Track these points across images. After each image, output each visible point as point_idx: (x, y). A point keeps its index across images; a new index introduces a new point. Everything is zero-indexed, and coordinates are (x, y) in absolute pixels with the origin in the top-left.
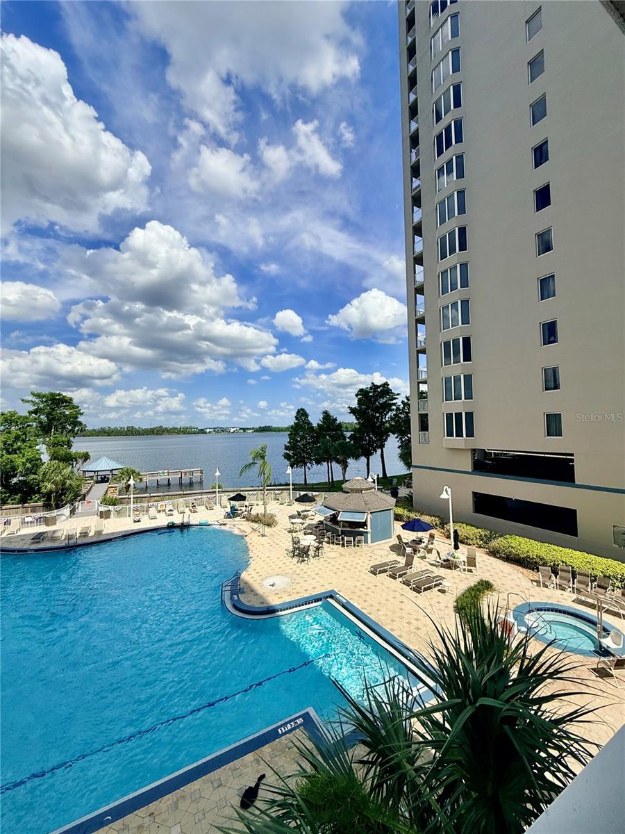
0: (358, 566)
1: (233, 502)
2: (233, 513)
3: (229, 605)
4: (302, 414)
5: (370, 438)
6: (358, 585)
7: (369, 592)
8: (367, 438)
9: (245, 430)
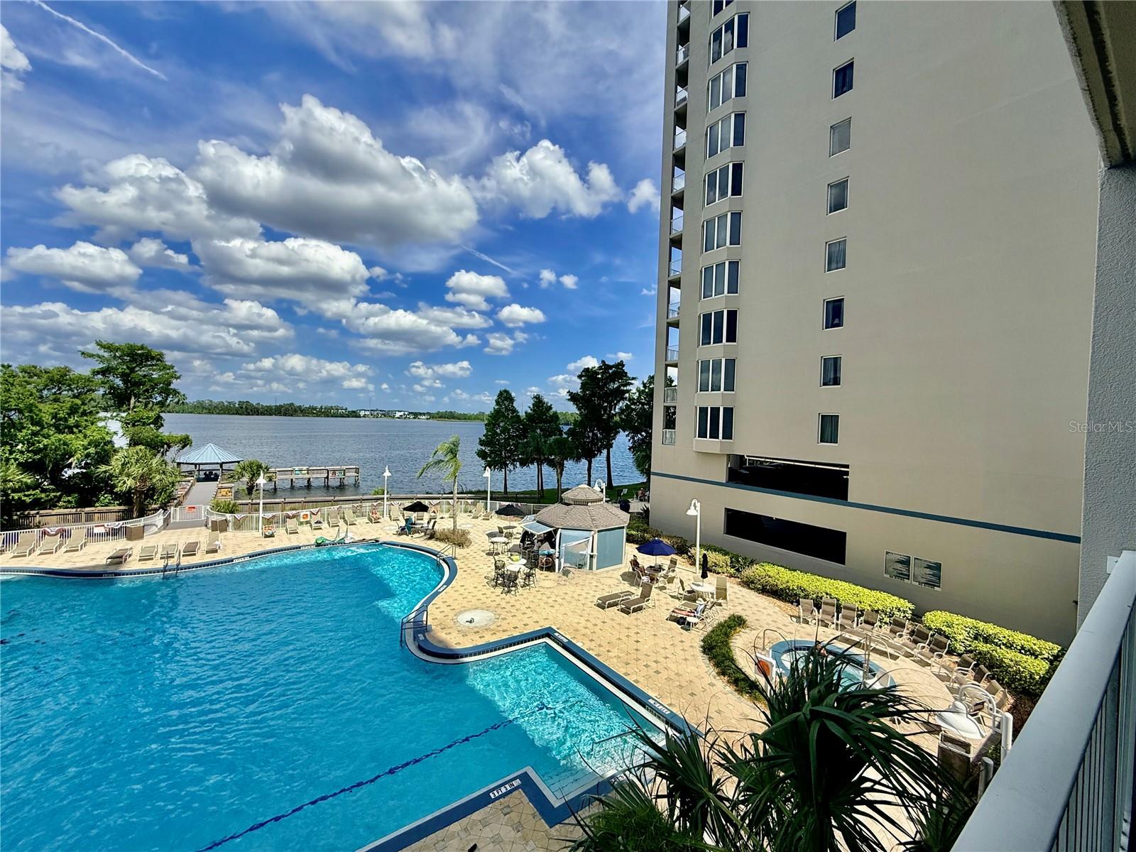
0: (580, 598)
1: (407, 514)
2: (409, 528)
3: (412, 647)
4: (505, 398)
5: (594, 434)
6: (582, 621)
7: (597, 629)
8: (591, 434)
9: (416, 415)
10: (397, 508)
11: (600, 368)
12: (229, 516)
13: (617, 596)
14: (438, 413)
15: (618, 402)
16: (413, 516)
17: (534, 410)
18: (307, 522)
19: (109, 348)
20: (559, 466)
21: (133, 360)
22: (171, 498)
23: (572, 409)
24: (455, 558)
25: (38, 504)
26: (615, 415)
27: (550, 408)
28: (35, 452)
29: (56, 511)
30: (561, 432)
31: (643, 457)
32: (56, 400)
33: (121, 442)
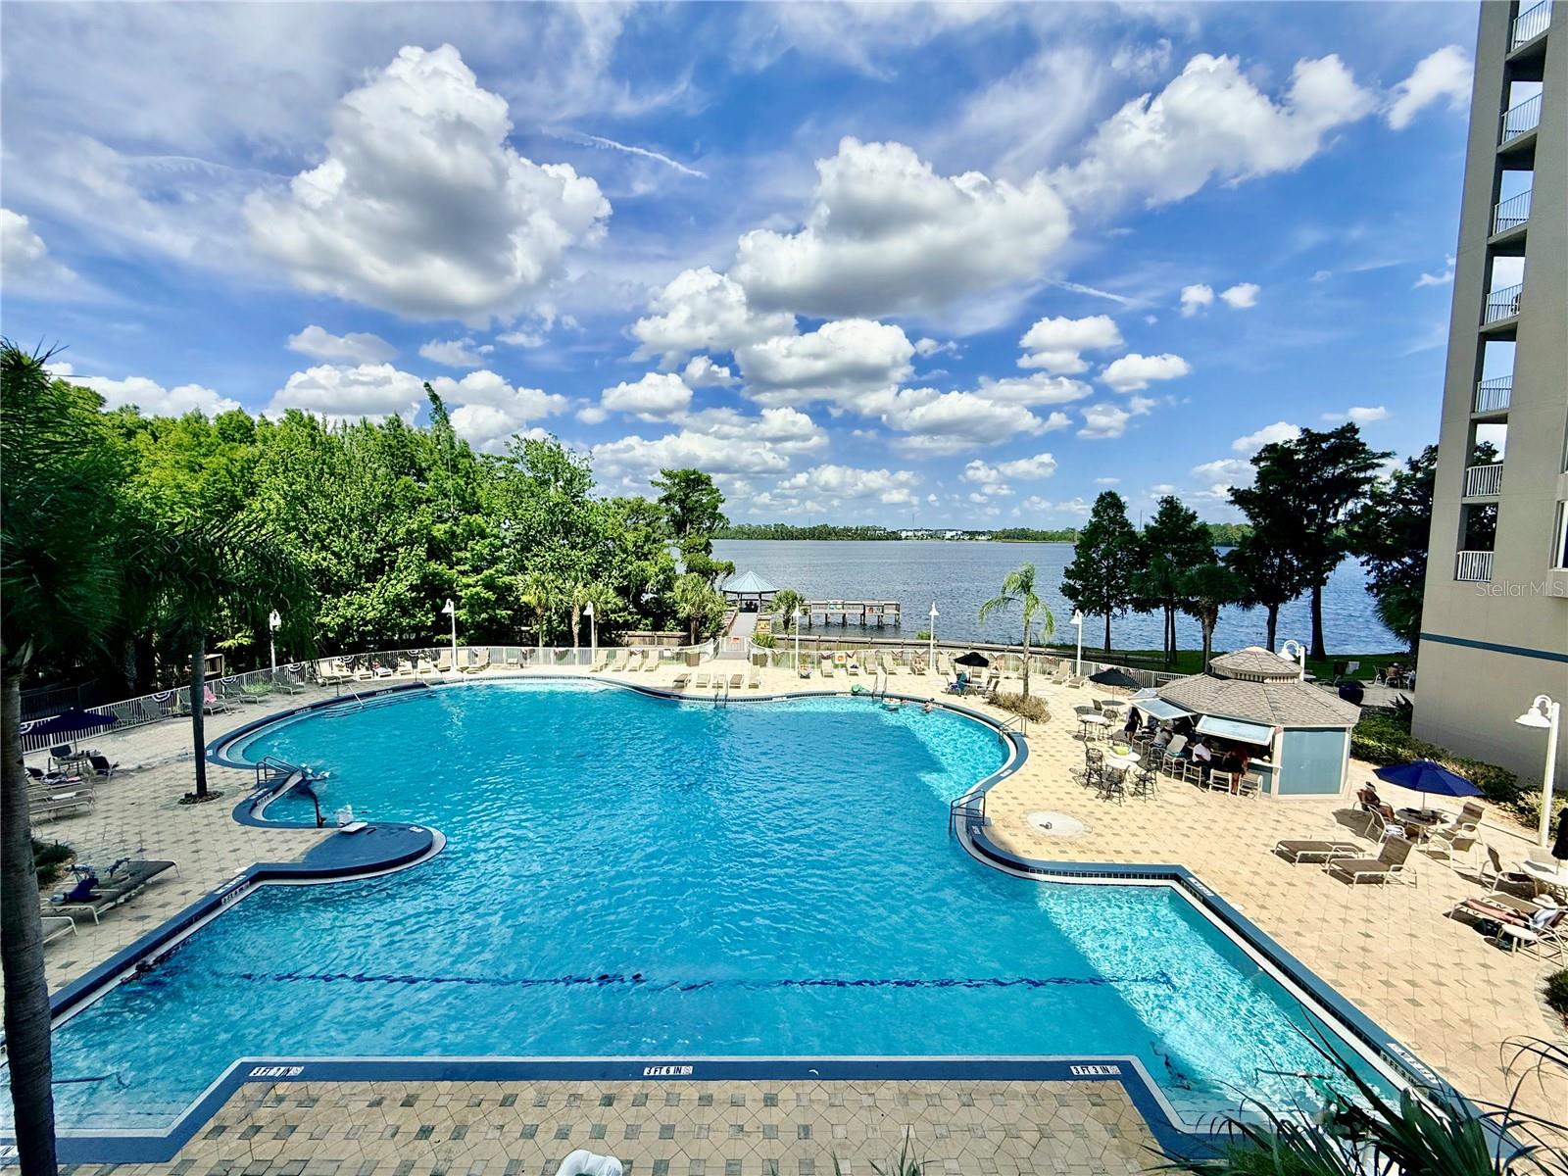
0: (1243, 834)
1: (960, 667)
2: (961, 686)
3: (965, 840)
4: (1110, 503)
5: (1283, 560)
6: (1245, 872)
7: (1273, 891)
8: (1277, 561)
9: (973, 535)
10: (946, 659)
11: (1300, 442)
12: (768, 651)
13: (1321, 845)
14: (1003, 532)
15: (1346, 501)
16: (968, 670)
17: (1162, 523)
18: (843, 666)
19: (669, 475)
20: (1209, 615)
21: (688, 486)
22: (720, 627)
23: (1239, 518)
24: (1025, 736)
25: (627, 626)
26: (1336, 525)
27: (1193, 517)
28: (624, 577)
29: (638, 633)
30: (1213, 558)
31: (1402, 603)
32: (636, 529)
33: (680, 569)
